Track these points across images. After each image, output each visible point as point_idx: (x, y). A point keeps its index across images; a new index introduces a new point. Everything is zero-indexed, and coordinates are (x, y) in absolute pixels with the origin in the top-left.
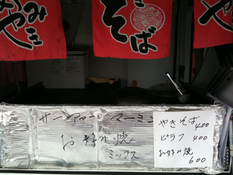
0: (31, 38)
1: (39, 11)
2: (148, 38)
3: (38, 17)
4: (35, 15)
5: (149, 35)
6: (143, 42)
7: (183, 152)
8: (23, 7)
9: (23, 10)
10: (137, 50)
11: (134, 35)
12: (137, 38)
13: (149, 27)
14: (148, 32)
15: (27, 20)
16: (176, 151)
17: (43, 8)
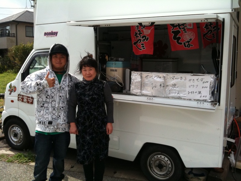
0: (142, 47)
1: (147, 38)
2: (190, 43)
3: (146, 40)
4: (145, 40)
5: (190, 41)
6: (188, 44)
7: (198, 93)
8: (141, 37)
9: (141, 38)
10: (186, 47)
11: (184, 42)
12: (186, 43)
13: (190, 39)
14: (189, 40)
15: (142, 41)
16: (195, 92)
17: (148, 38)
